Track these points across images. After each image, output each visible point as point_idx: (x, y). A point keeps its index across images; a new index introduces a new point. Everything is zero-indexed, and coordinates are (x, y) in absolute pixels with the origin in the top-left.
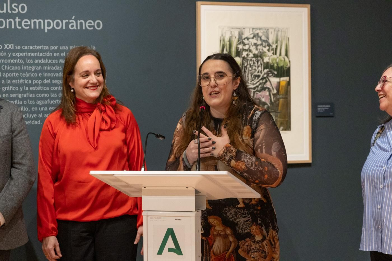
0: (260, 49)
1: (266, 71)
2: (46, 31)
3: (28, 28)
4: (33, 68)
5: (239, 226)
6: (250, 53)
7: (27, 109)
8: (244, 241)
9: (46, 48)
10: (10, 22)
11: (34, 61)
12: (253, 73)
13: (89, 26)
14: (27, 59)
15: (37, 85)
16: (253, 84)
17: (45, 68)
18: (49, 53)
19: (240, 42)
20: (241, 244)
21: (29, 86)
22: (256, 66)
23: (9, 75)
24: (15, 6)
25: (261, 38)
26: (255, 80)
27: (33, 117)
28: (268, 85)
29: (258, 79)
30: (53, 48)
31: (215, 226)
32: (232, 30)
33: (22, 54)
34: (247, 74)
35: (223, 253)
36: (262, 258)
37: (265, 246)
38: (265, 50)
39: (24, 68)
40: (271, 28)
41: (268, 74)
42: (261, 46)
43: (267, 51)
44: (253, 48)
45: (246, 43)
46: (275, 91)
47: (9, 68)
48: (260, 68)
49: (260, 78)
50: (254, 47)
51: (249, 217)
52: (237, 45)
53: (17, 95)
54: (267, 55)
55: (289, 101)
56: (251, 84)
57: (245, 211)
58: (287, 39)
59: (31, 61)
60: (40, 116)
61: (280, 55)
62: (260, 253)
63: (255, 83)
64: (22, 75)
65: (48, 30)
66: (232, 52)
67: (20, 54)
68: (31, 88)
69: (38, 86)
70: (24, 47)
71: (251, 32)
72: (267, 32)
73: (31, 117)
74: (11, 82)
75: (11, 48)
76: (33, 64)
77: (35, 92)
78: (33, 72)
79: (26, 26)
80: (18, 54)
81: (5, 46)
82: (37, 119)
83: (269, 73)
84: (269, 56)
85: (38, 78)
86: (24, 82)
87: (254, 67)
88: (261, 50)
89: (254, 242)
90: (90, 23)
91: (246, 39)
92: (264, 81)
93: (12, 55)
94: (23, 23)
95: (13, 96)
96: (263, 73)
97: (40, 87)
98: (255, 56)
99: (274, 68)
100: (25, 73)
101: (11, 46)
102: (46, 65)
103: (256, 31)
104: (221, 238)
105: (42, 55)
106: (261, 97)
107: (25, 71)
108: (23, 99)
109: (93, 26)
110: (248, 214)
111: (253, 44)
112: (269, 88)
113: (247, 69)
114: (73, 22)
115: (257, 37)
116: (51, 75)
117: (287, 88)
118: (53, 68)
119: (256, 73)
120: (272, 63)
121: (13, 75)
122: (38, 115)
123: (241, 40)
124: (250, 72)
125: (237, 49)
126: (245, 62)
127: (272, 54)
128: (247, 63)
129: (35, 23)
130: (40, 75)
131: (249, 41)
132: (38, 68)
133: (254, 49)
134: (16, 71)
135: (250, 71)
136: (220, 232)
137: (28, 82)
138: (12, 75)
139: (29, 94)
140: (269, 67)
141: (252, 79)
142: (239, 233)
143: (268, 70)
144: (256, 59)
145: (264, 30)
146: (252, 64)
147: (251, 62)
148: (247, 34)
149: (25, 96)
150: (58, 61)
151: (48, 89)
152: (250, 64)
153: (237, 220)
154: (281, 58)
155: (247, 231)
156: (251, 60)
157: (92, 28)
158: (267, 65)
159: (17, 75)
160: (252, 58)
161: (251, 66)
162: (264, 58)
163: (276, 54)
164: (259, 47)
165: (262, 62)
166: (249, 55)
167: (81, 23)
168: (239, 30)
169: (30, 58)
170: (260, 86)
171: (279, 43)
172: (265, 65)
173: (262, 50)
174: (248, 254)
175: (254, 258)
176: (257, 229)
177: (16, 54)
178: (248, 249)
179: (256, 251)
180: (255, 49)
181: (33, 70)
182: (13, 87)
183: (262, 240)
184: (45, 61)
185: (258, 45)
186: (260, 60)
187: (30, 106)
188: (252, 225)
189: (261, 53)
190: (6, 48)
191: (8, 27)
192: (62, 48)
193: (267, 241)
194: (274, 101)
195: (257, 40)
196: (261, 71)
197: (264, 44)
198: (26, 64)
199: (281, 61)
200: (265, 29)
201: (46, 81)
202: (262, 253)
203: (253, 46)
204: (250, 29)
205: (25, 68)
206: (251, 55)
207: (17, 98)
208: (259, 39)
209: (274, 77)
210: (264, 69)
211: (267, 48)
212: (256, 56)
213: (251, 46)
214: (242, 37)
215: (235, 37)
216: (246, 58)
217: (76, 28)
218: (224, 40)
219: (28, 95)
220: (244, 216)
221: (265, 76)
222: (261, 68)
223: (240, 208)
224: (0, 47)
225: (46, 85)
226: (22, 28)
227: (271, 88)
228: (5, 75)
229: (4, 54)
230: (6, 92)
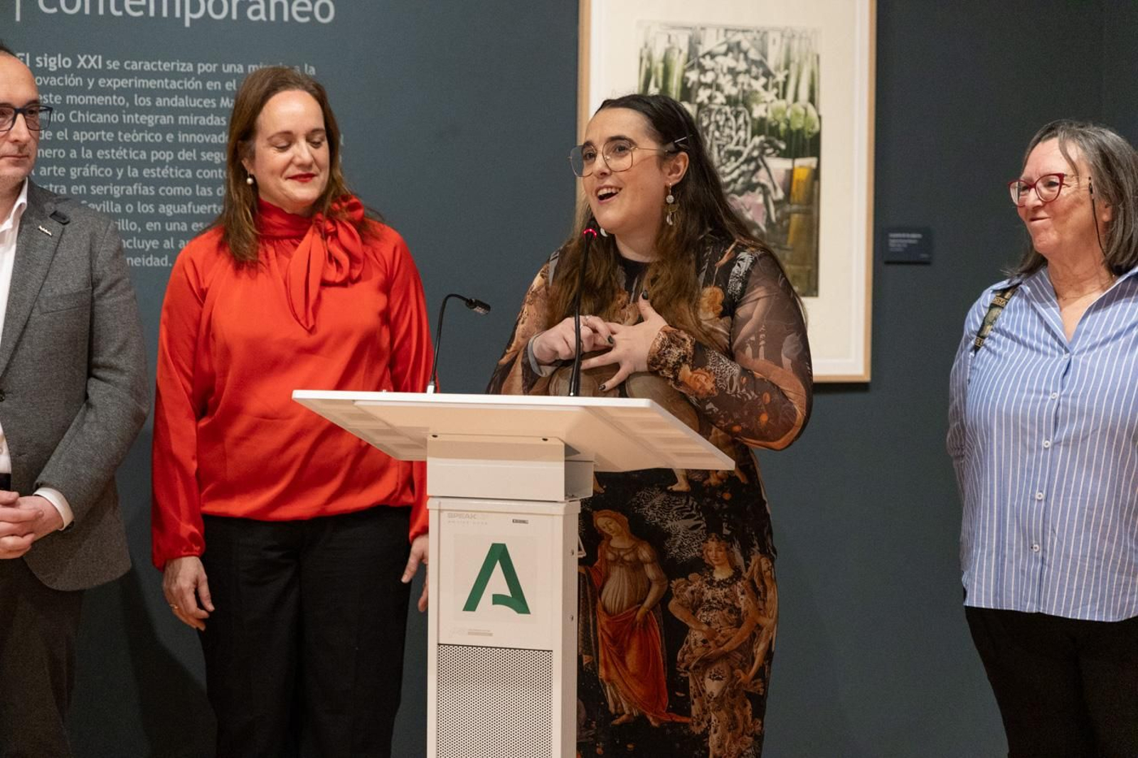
0: (743, 84)
1: (757, 140)
2: (187, 24)
3: (140, 13)
4: (151, 120)
5: (672, 539)
6: (718, 94)
7: (133, 226)
8: (684, 579)
9: (185, 68)
11: (153, 101)
12: (724, 146)
13: (301, 14)
14: (136, 96)
15: (160, 163)
16: (724, 174)
17: (183, 119)
18: (194, 81)
19: (691, 62)
20: (677, 586)
21: (140, 165)
22: (731, 128)
23: (88, 136)
25: (746, 53)
26: (728, 164)
27: (148, 246)
28: (762, 177)
29: (736, 160)
30: (205, 68)
31: (610, 538)
32: (673, 33)
33: (123, 83)
35: (628, 608)
36: (731, 624)
37: (739, 594)
38: (758, 85)
39: (127, 119)
40: (774, 29)
41: (762, 149)
42: (747, 76)
43: (761, 90)
44: (725, 81)
45: (707, 67)
46: (780, 195)
47: (89, 118)
48: (742, 133)
49: (741, 159)
50: (729, 77)
51: (700, 519)
52: (685, 71)
53: (108, 190)
54: (763, 100)
55: (816, 223)
57: (690, 503)
58: (815, 58)
59: (147, 101)
60: (168, 244)
61: (796, 99)
62: (725, 611)
63: (728, 170)
64: (122, 137)
65: (191, 20)
66: (670, 90)
67: (117, 83)
68: (146, 172)
69: (162, 168)
70: (129, 65)
71: (722, 39)
72: (762, 39)
73: (143, 246)
74: (94, 154)
75: (96, 67)
76: (152, 110)
77: (157, 183)
78: (150, 130)
79: (134, 8)
80: (112, 83)
81: (79, 61)
82: (159, 252)
83: (766, 145)
84: (765, 102)
85: (164, 146)
86: (128, 154)
87: (727, 131)
88: (746, 87)
89: (711, 583)
90: (303, 5)
91: (708, 57)
92: (752, 166)
93: (96, 83)
94: (127, 3)
95: (97, 190)
96: (750, 146)
97: (168, 169)
98: (731, 101)
99: (778, 132)
100: (131, 134)
101: (95, 62)
102: (186, 111)
103: (734, 35)
104: (623, 570)
105: (175, 85)
106: (742, 207)
107: (129, 128)
108: (124, 200)
109: (311, 14)
110: (698, 511)
111: (725, 70)
112: (764, 186)
113: (707, 134)
114: (257, 3)
115: (736, 51)
116: (198, 138)
117: (812, 186)
118: (203, 121)
119: (732, 147)
120: (773, 120)
121: (100, 136)
122: (161, 244)
123: (696, 60)
124: (715, 143)
125: (684, 81)
126: (703, 115)
127: (775, 98)
128: (710, 119)
130: (170, 137)
131: (716, 63)
132: (165, 120)
133: (728, 82)
134: (107, 127)
135: (717, 139)
136: (622, 553)
137: (136, 155)
138: (96, 136)
139: (140, 188)
140: (767, 131)
141: (721, 161)
142: (673, 559)
143: (762, 138)
144: (733, 108)
145: (755, 34)
146: (721, 123)
147: (718, 117)
148: (711, 42)
149: (130, 191)
150: (218, 103)
151: (189, 174)
152: (717, 122)
153: (669, 524)
154: (799, 107)
155: (693, 554)
156: (719, 112)
157: (307, 19)
158: (760, 127)
159: (110, 136)
160: (722, 107)
161: (718, 128)
162: (754, 106)
163: (784, 97)
164: (741, 79)
165: (748, 119)
166: (716, 97)
167: (278, 5)
168: (689, 32)
169: (144, 92)
170: (741, 180)
171: (793, 68)
172: (756, 126)
173: (750, 85)
174: (694, 613)
175: (708, 624)
176: (721, 551)
177: (107, 82)
178: (694, 601)
179: (716, 608)
180: (731, 83)
181: (151, 124)
182: (98, 168)
183: (731, 578)
184: (182, 103)
185: (739, 73)
186: (744, 111)
187: (141, 219)
188: (707, 539)
189: (745, 95)
190: (82, 66)
191: (87, 11)
192: (229, 68)
193: (744, 582)
194: (777, 219)
195: (737, 60)
196: (745, 140)
197: (754, 70)
198: (133, 109)
199: (797, 114)
200: (758, 32)
201: (185, 155)
202: (730, 612)
203: (725, 75)
204: (718, 31)
205: (130, 119)
206: (720, 98)
207: (108, 197)
208: (742, 56)
209: (778, 156)
210: (753, 136)
211: (763, 80)
212: (732, 100)
213: (721, 76)
214: (696, 51)
215: (680, 52)
216: (706, 106)
217: (264, 19)
218: (650, 58)
219: (137, 190)
220: (687, 513)
221: (756, 153)
222: (746, 134)
223: (679, 493)
224: (67, 63)
225: (184, 165)
226: (125, 12)
227: (770, 186)
228: (77, 136)
229: (76, 81)
230: (81, 180)
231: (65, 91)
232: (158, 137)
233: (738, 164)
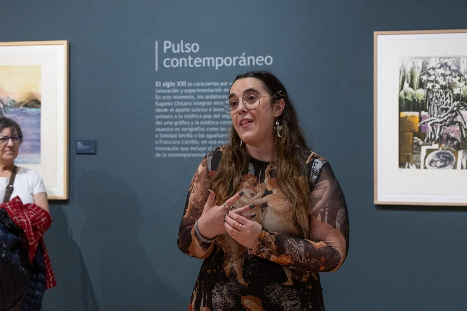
0: (449, 80)
1: (456, 103)
2: (217, 68)
3: (200, 65)
4: (203, 104)
6: (437, 85)
7: (197, 142)
9: (216, 84)
10: (183, 61)
11: (204, 97)
12: (440, 106)
13: (259, 62)
14: (198, 95)
15: (207, 119)
16: (440, 118)
17: (215, 103)
18: (219, 89)
19: (424, 72)
21: (199, 120)
22: (443, 99)
23: (181, 110)
24: (188, 46)
25: (450, 67)
26: (442, 114)
27: (202, 150)
28: (459, 118)
29: (446, 112)
30: (223, 84)
32: (414, 60)
33: (194, 91)
34: (432, 107)
38: (456, 80)
39: (195, 103)
40: (464, 56)
41: (458, 107)
42: (451, 76)
43: (458, 82)
45: (431, 74)
47: (181, 104)
48: (448, 101)
49: (448, 111)
50: (442, 77)
51: (298, 300)
52: (421, 76)
53: (188, 129)
54: (458, 86)
56: (437, 118)
57: (294, 291)
59: (202, 97)
63: (442, 116)
64: (193, 110)
65: (219, 67)
66: (414, 84)
68: (202, 123)
69: (208, 121)
70: (195, 84)
71: (438, 62)
72: (457, 61)
73: (200, 150)
74: (183, 117)
76: (204, 100)
77: (206, 126)
78: (203, 107)
79: (198, 64)
80: (190, 91)
83: (460, 105)
84: (460, 87)
85: (208, 113)
87: (441, 100)
88: (450, 81)
90: (260, 59)
91: (431, 70)
92: (454, 114)
93: (184, 91)
94: (195, 62)
95: (184, 129)
96: (452, 106)
97: (210, 121)
98: (442, 87)
100: (196, 109)
101: (183, 84)
102: (216, 100)
103: (444, 60)
105: (212, 91)
106: (449, 132)
107: (195, 107)
108: (194, 133)
109: (263, 62)
110: (297, 296)
111: (440, 75)
112: (459, 123)
113: (432, 102)
114: (242, 59)
115: (445, 67)
116: (220, 110)
119: (444, 106)
120: (463, 94)
123: (426, 71)
124: (435, 105)
125: (420, 80)
126: (429, 94)
127: (465, 86)
128: (433, 95)
129: (206, 61)
130: (210, 110)
131: (435, 72)
132: (209, 103)
133: (441, 79)
134: (188, 107)
135: (436, 103)
137: (198, 117)
138: (184, 110)
139: (199, 128)
140: (460, 99)
141: (439, 112)
143: (458, 102)
144: (444, 90)
145: (454, 58)
146: (438, 97)
147: (437, 94)
148: (433, 63)
149: (196, 130)
151: (217, 123)
152: (436, 96)
153: (283, 303)
156: (437, 92)
157: (262, 64)
158: (457, 98)
159: (189, 110)
160: (439, 90)
161: (437, 98)
162: (454, 89)
164: (447, 78)
165: (451, 94)
166: (435, 86)
167: (251, 60)
168: (423, 60)
169: (201, 94)
170: (448, 120)
172: (455, 97)
173: (452, 80)
177: (188, 91)
180: (443, 80)
182: (185, 122)
184: (215, 97)
185: (447, 75)
186: (449, 91)
187: (200, 140)
189: (450, 84)
190: (179, 85)
191: (181, 66)
194: (466, 136)
195: (446, 70)
196: (450, 103)
197: (454, 74)
198: (197, 100)
200: (455, 58)
201: (216, 116)
203: (440, 77)
204: (436, 59)
206: (438, 86)
207: (188, 132)
208: (448, 68)
209: (466, 110)
210: (454, 102)
211: (458, 78)
212: (444, 87)
213: (438, 77)
214: (426, 67)
215: (418, 68)
216: (431, 90)
217: (245, 65)
218: (404, 71)
220: (292, 297)
221: (455, 109)
222: (450, 101)
224: (173, 84)
225: (216, 120)
226: (194, 66)
227: (463, 122)
228: (178, 110)
229: (177, 91)
230: (179, 126)
231: (173, 94)
232: (206, 110)
233: (447, 113)
